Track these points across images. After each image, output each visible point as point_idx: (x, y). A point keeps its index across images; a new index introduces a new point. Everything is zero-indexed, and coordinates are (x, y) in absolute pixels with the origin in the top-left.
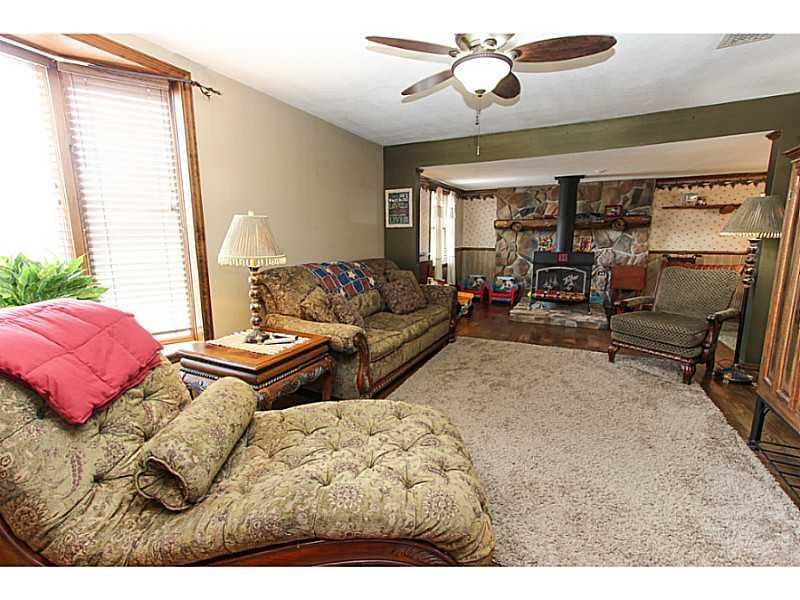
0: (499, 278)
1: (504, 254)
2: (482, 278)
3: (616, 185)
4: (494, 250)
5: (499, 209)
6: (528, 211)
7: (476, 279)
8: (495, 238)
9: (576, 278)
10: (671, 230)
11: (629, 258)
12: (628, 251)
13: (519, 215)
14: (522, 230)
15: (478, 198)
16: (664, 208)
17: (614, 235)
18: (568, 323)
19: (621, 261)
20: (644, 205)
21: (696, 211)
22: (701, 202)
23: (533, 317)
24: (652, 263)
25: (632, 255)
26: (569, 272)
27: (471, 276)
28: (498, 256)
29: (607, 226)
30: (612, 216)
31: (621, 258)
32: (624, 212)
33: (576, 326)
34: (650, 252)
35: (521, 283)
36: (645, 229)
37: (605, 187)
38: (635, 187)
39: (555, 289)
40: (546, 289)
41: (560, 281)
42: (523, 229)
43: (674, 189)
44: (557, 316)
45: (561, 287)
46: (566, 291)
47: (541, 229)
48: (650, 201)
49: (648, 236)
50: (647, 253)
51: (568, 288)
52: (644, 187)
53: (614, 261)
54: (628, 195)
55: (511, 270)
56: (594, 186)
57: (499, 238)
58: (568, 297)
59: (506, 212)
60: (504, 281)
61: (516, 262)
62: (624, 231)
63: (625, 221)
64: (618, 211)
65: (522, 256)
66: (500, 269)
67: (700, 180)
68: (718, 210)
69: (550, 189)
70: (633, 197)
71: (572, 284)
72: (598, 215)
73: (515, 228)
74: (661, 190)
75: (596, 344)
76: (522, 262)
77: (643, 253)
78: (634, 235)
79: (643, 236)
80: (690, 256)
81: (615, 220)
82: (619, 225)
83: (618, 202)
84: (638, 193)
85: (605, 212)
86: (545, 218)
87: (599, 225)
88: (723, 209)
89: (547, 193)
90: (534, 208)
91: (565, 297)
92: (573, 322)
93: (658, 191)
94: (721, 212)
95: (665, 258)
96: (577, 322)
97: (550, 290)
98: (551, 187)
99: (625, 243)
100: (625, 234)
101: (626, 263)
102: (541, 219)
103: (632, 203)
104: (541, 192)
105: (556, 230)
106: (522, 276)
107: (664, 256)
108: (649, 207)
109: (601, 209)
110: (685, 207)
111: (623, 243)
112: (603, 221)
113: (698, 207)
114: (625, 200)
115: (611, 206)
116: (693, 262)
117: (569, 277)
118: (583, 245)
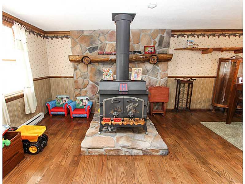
0: (78, 98)
1: (80, 81)
2: (67, 98)
3: (149, 32)
4: (73, 77)
5: (73, 47)
6: (94, 49)
7: (62, 98)
8: (73, 69)
9: (136, 105)
12: (157, 77)
13: (88, 51)
14: (90, 63)
15: (57, 37)
16: (175, 49)
17: (149, 67)
18: (135, 152)
20: (165, 47)
21: (192, 52)
22: (195, 46)
24: (169, 84)
25: (159, 79)
26: (131, 101)
27: (58, 97)
28: (76, 82)
29: (146, 60)
31: (153, 82)
32: (155, 51)
33: (142, 154)
34: (169, 77)
35: (93, 101)
37: (142, 34)
38: (160, 35)
41: (124, 109)
42: (92, 62)
43: (180, 37)
45: (124, 114)
46: (129, 117)
47: (104, 62)
48: (168, 45)
49: (167, 67)
50: (167, 77)
51: (131, 115)
52: (165, 35)
53: (150, 83)
54: (156, 40)
55: (86, 92)
57: (76, 69)
59: (78, 49)
60: (82, 100)
61: (89, 86)
62: (155, 64)
63: (157, 57)
64: (153, 50)
65: (92, 81)
66: (78, 92)
67: (193, 33)
69: (108, 33)
70: (159, 41)
72: (140, 53)
73: (85, 61)
76: (93, 85)
77: (165, 78)
78: (161, 67)
79: (165, 67)
80: (189, 79)
81: (151, 56)
82: (154, 60)
83: (151, 45)
84: (162, 38)
85: (145, 50)
86: (106, 54)
87: (141, 59)
88: (205, 51)
89: (105, 36)
90: (98, 47)
91: (129, 123)
92: (139, 151)
93: (172, 38)
94: (202, 53)
95: (176, 80)
96: (142, 151)
97: (116, 117)
98: (108, 32)
99: (155, 72)
100: (155, 66)
101: (156, 84)
102: (103, 54)
103: (158, 46)
104: (101, 35)
105: (116, 63)
106: (94, 95)
107: (175, 79)
108: (167, 48)
109: (141, 49)
110: (186, 49)
111: (154, 71)
112: (144, 57)
113: (194, 49)
114: (155, 43)
115: (147, 47)
116: (191, 83)
117: (131, 104)
118: (136, 74)
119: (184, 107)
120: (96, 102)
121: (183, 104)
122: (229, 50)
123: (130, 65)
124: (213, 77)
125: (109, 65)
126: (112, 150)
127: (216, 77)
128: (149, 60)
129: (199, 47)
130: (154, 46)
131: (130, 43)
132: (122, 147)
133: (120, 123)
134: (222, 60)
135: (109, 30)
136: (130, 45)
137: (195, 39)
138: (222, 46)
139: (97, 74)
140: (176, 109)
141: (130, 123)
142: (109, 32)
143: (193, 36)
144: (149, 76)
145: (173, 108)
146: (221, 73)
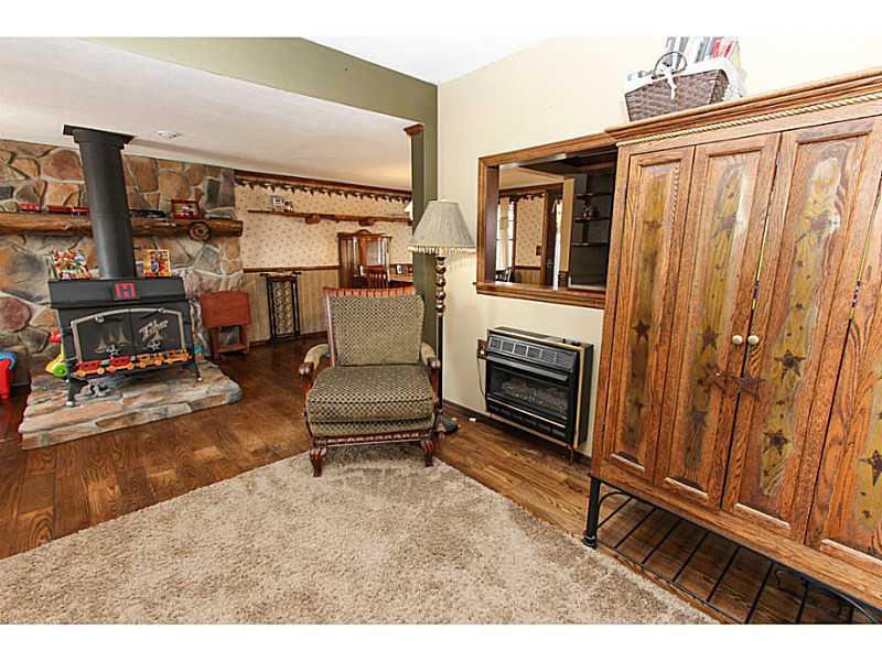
3: (179, 169)
9: (164, 324)
10: (261, 241)
11: (220, 280)
12: (217, 270)
16: (250, 211)
17: (193, 247)
18: (173, 410)
19: (211, 286)
20: (225, 205)
21: (285, 219)
22: (289, 208)
23: (93, 424)
24: (248, 285)
25: (224, 276)
26: (150, 316)
29: (180, 233)
30: (185, 217)
31: (210, 281)
32: (201, 213)
33: (189, 410)
34: (245, 271)
35: (18, 348)
36: (234, 238)
37: (161, 169)
38: (209, 178)
39: (123, 353)
40: (107, 355)
41: (133, 335)
43: (256, 187)
44: (145, 404)
45: (137, 346)
46: (150, 351)
48: (231, 201)
49: (238, 248)
50: (242, 272)
51: (155, 346)
52: (221, 179)
53: (201, 286)
54: (200, 187)
56: (142, 164)
58: (158, 363)
62: (206, 241)
63: (207, 226)
64: (194, 210)
65: (4, 290)
67: (282, 181)
68: (304, 219)
70: (209, 191)
71: (158, 337)
72: (161, 214)
74: (241, 187)
75: (255, 441)
76: (8, 302)
77: (236, 273)
78: (221, 248)
79: (232, 249)
80: (289, 273)
81: (193, 224)
82: (201, 232)
83: (189, 197)
84: (214, 186)
85: (173, 210)
86: (50, 212)
87: (167, 230)
88: (310, 219)
89: (36, 162)
90: (13, 189)
91: (151, 362)
92: (181, 405)
93: (238, 188)
94: (307, 222)
95: (264, 278)
96: (189, 404)
97: (115, 356)
98: (49, 151)
99: (210, 260)
100: (207, 246)
101: (218, 288)
102: (40, 212)
103: (209, 201)
104: (21, 155)
105: (92, 236)
106: (17, 331)
107: (261, 275)
108: (232, 208)
109: (163, 205)
110: (273, 212)
111: (207, 259)
112: (174, 225)
113: (287, 213)
114: (199, 195)
115: (180, 202)
116: (294, 281)
117: (151, 324)
118: (157, 264)
119: (289, 331)
120: (31, 350)
121: (287, 328)
122: (349, 219)
123: (137, 243)
124: (334, 268)
125: (64, 242)
126: (115, 419)
127: (340, 268)
128: (189, 233)
129: (296, 211)
130: (196, 203)
131: (127, 188)
132: (142, 407)
133: (130, 366)
134: (343, 237)
135: (49, 148)
136: (128, 193)
137: (287, 194)
138: (338, 212)
139: (21, 268)
140: (274, 340)
141: (156, 363)
142: (52, 152)
143: (283, 187)
144: (197, 270)
145: (268, 338)
146: (345, 260)
